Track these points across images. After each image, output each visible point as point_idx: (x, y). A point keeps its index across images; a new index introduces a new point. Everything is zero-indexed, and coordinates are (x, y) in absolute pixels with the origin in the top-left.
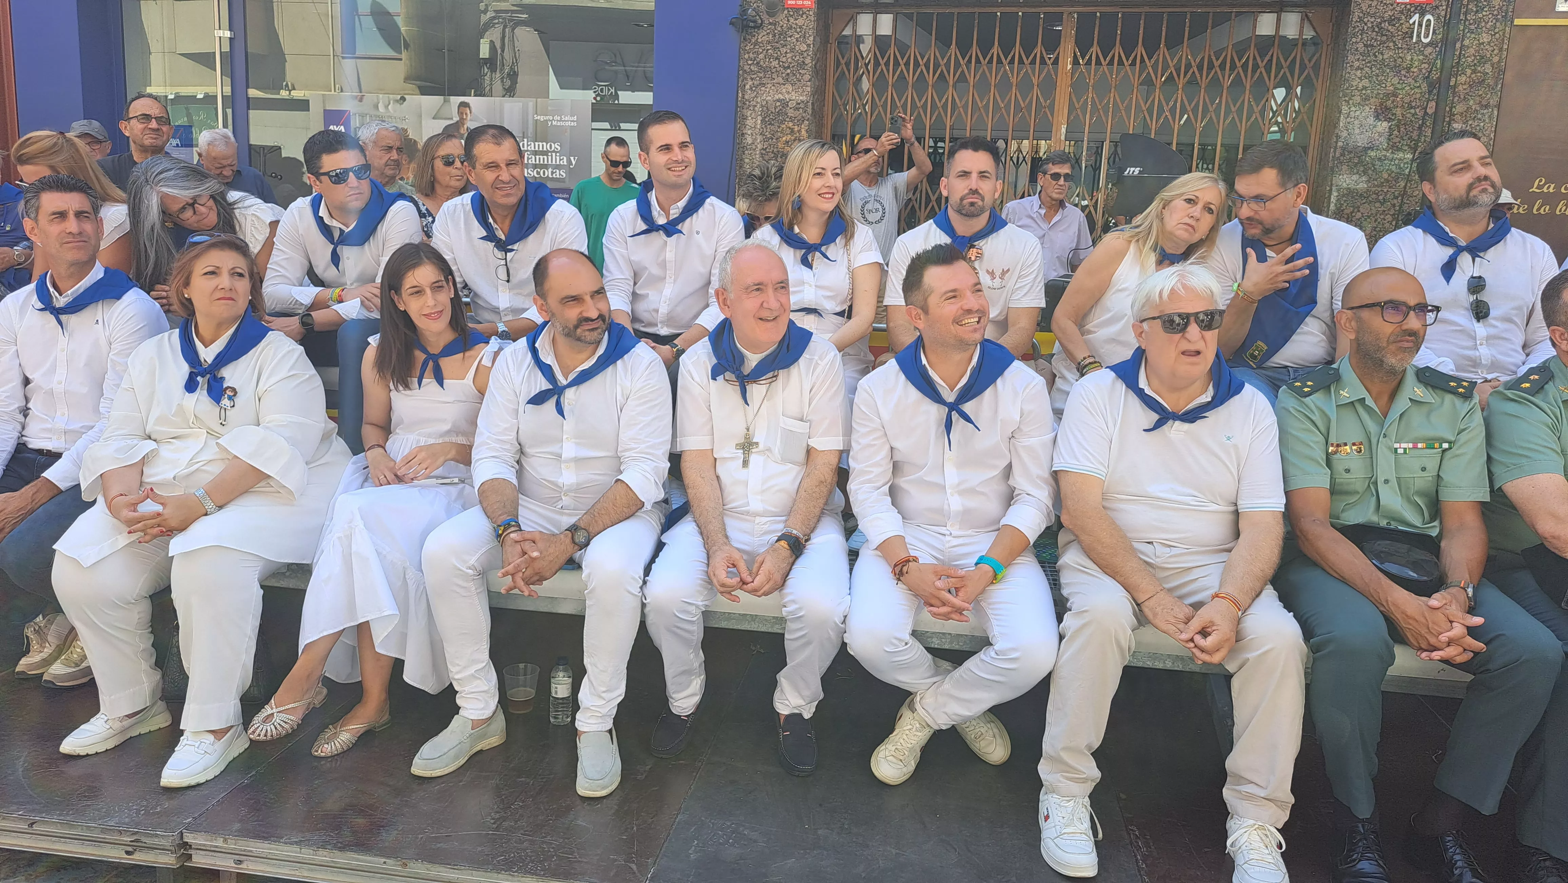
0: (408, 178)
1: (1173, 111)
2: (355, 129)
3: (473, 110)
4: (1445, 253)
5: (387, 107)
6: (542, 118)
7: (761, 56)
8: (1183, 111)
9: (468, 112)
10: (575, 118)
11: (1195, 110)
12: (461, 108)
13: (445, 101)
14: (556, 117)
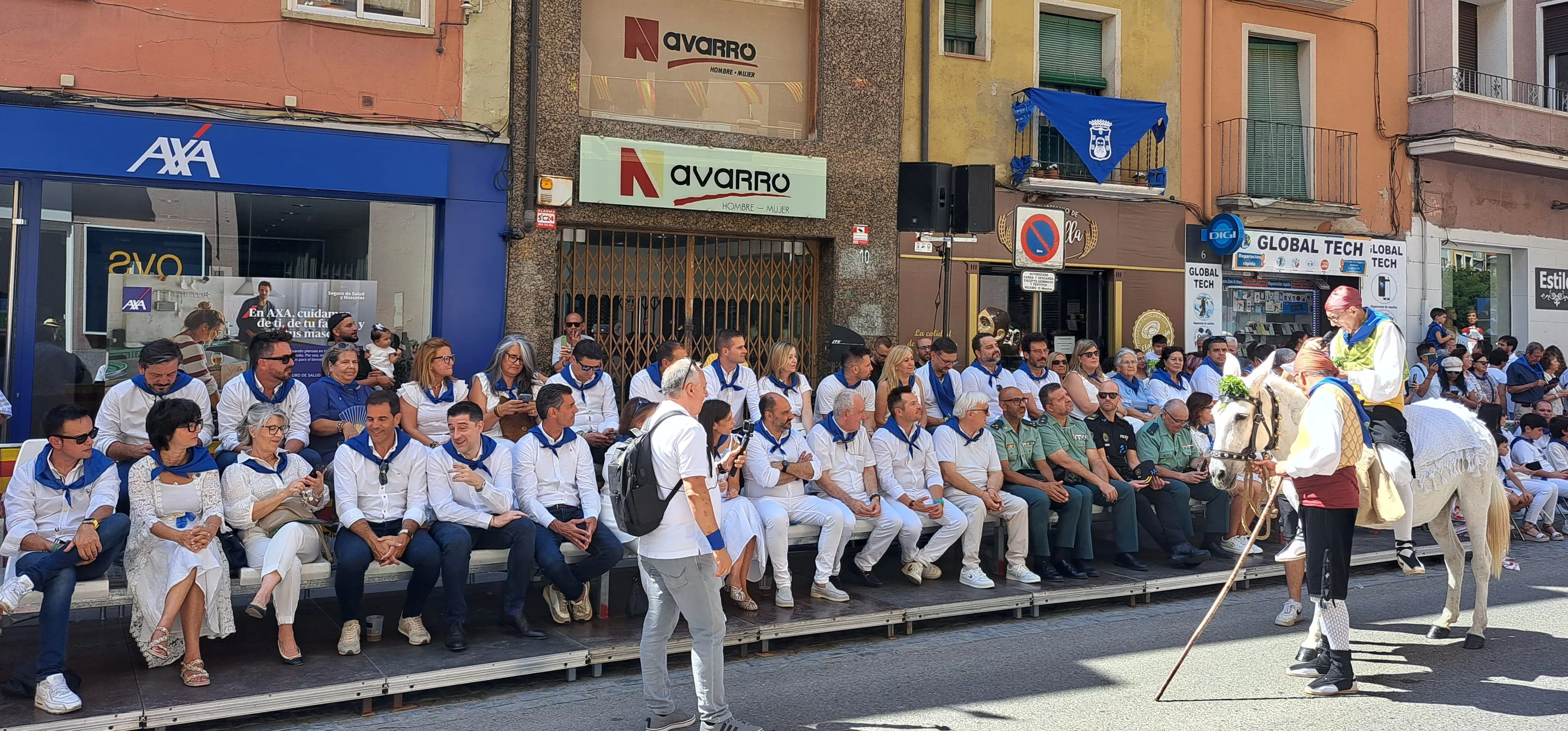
0: (207, 342)
1: (747, 292)
2: (156, 303)
3: (273, 288)
4: (988, 377)
5: (189, 285)
6: (335, 294)
7: (521, 257)
8: (752, 293)
9: (268, 289)
10: (363, 294)
11: (758, 292)
12: (262, 287)
13: (247, 281)
14: (347, 293)
